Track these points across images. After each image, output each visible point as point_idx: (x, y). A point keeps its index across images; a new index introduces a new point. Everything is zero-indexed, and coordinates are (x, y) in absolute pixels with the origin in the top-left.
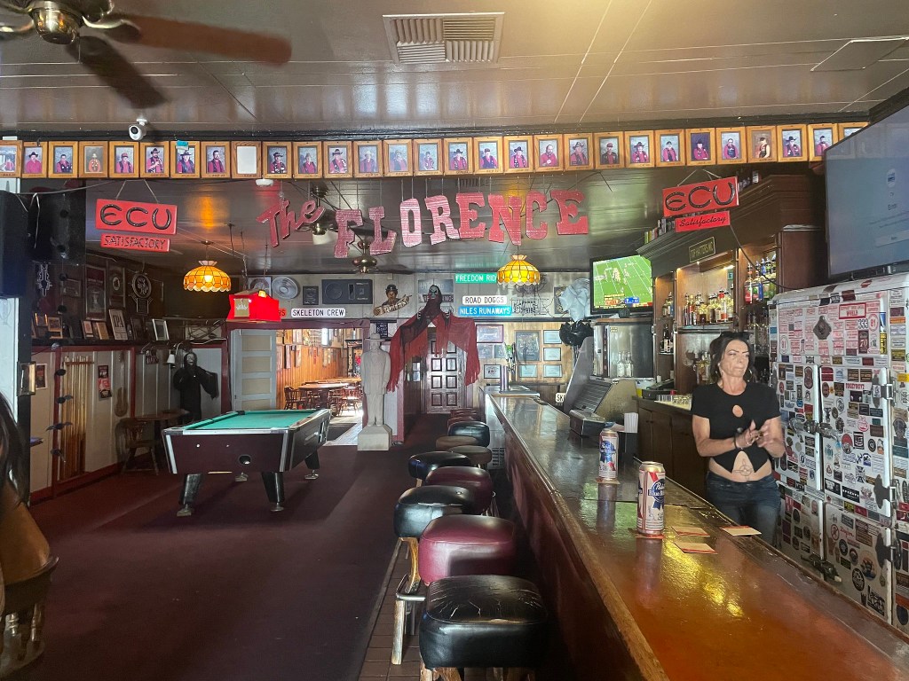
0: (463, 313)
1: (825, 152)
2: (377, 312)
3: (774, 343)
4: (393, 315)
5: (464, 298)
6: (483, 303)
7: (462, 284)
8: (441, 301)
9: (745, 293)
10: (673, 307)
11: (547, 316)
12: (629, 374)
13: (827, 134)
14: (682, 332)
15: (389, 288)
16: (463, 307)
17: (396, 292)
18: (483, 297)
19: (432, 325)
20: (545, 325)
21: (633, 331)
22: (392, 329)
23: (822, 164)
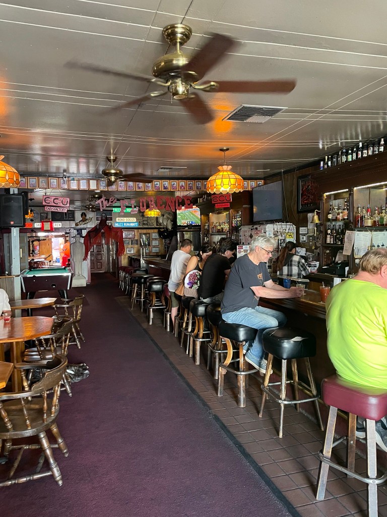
0: (117, 225)
1: (253, 188)
2: (77, 225)
3: (241, 239)
4: (85, 226)
5: (117, 219)
6: (125, 221)
7: (116, 213)
8: (107, 220)
9: (232, 223)
10: (208, 226)
11: (153, 227)
12: (192, 250)
13: (253, 183)
14: (212, 235)
15: (82, 213)
16: (117, 223)
17: (86, 216)
18: (125, 218)
19: (102, 231)
20: (152, 231)
21: (193, 234)
22: (84, 233)
23: (252, 191)
